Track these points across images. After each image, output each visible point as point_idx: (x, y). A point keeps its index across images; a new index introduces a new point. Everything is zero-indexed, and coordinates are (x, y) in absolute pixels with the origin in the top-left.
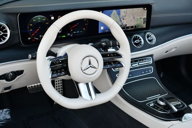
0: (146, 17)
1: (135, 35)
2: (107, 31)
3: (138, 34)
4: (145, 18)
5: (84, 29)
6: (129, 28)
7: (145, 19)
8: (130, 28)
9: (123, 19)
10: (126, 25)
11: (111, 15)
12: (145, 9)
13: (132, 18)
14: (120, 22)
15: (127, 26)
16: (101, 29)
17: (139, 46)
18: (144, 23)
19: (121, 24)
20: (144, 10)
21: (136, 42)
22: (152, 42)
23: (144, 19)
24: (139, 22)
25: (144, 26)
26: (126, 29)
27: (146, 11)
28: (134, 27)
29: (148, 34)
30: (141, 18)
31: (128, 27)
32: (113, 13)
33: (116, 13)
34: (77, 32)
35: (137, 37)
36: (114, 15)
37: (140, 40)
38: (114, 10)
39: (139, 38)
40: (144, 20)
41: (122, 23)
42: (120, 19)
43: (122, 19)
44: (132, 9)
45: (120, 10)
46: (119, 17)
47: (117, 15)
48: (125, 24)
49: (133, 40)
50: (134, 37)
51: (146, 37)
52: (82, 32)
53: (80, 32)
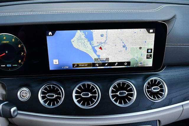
0: (152, 46)
1: (121, 81)
2: (68, 67)
4: (151, 49)
5: (20, 61)
6: (114, 66)
7: (150, 51)
8: (117, 66)
9: (101, 48)
10: (107, 59)
11: (72, 40)
12: (151, 31)
13: (120, 47)
14: (94, 54)
15: (110, 61)
16: (54, 63)
18: (147, 58)
19: (96, 57)
20: (149, 32)
22: (158, 97)
23: (148, 50)
24: (136, 55)
25: (149, 63)
26: (106, 66)
27: (154, 34)
28: (126, 64)
29: (152, 81)
30: (140, 48)
31: (113, 64)
32: (76, 36)
33: (83, 37)
34: (8, 65)
35: (124, 84)
36: (78, 39)
37: (131, 90)
38: (79, 31)
39: (128, 86)
40: (148, 52)
41: (99, 56)
42: (93, 48)
43: (97, 49)
44: (119, 30)
45: (92, 31)
46: (90, 44)
47: (86, 41)
48: (106, 57)
49: (112, 89)
50: (116, 84)
51: (146, 84)
52: (16, 65)
53: (13, 65)
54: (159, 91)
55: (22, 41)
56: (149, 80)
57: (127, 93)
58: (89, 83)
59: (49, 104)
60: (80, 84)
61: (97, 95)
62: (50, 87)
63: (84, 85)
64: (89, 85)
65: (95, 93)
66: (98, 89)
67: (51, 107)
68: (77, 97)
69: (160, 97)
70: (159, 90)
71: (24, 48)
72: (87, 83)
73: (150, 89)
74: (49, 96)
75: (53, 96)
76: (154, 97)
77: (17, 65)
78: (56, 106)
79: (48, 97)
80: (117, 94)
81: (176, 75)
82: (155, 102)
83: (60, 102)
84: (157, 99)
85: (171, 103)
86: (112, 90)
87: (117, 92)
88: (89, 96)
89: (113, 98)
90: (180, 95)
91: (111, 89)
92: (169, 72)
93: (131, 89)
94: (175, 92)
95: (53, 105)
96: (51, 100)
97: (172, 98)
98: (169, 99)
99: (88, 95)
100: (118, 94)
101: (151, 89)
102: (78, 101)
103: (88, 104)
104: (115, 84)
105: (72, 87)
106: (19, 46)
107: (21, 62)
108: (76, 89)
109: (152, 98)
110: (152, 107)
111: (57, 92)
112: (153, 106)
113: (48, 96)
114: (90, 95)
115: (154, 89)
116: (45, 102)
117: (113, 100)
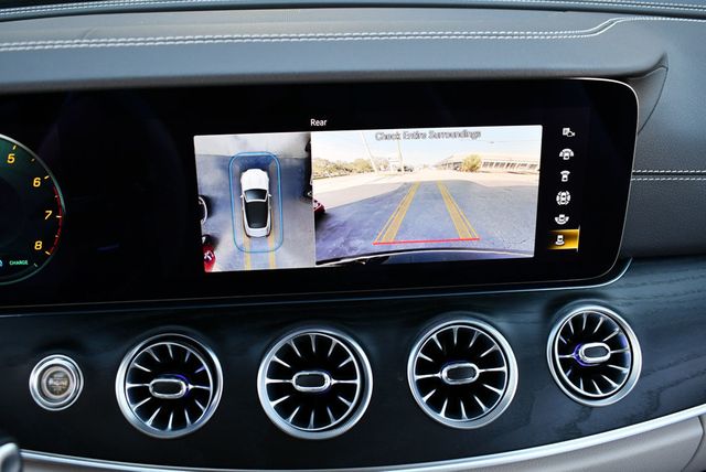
1: (453, 324)
3: (486, 308)
5: (38, 245)
17: (474, 411)
21: (450, 382)
22: (605, 387)
29: (577, 320)
35: (465, 334)
37: (496, 358)
39: (484, 342)
49: (420, 355)
50: (434, 336)
51: (554, 335)
52: (21, 263)
53: (12, 263)
54: (609, 361)
55: (47, 164)
56: (568, 319)
57: (478, 371)
58: (326, 332)
59: (161, 423)
60: (288, 339)
61: (358, 382)
62: (162, 351)
63: (303, 342)
64: (323, 343)
65: (349, 372)
66: (359, 354)
67: (170, 432)
68: (274, 392)
69: (614, 384)
70: (608, 356)
71: (55, 193)
72: (314, 332)
73: (573, 355)
74: (157, 387)
75: (177, 388)
76: (588, 388)
77: (26, 262)
78: (191, 427)
79: (157, 395)
80: (438, 375)
81: (675, 295)
82: (592, 408)
83: (207, 414)
84: (602, 395)
85: (656, 409)
86: (420, 359)
87: (439, 370)
88: (327, 385)
89: (423, 394)
90: (693, 377)
91: (415, 354)
92: (644, 284)
93: (496, 353)
94: (670, 365)
95: (175, 427)
96: (168, 406)
97: (661, 389)
98: (650, 392)
99: (321, 381)
100: (444, 374)
101: (577, 352)
102: (277, 408)
103: (322, 421)
104: (432, 334)
105: (256, 350)
106: (37, 182)
107: (45, 247)
108: (271, 357)
109: (582, 391)
110: (579, 425)
111: (190, 371)
112: (586, 423)
113: (154, 390)
114: (329, 381)
115: (589, 353)
116: (144, 413)
117: (422, 401)
